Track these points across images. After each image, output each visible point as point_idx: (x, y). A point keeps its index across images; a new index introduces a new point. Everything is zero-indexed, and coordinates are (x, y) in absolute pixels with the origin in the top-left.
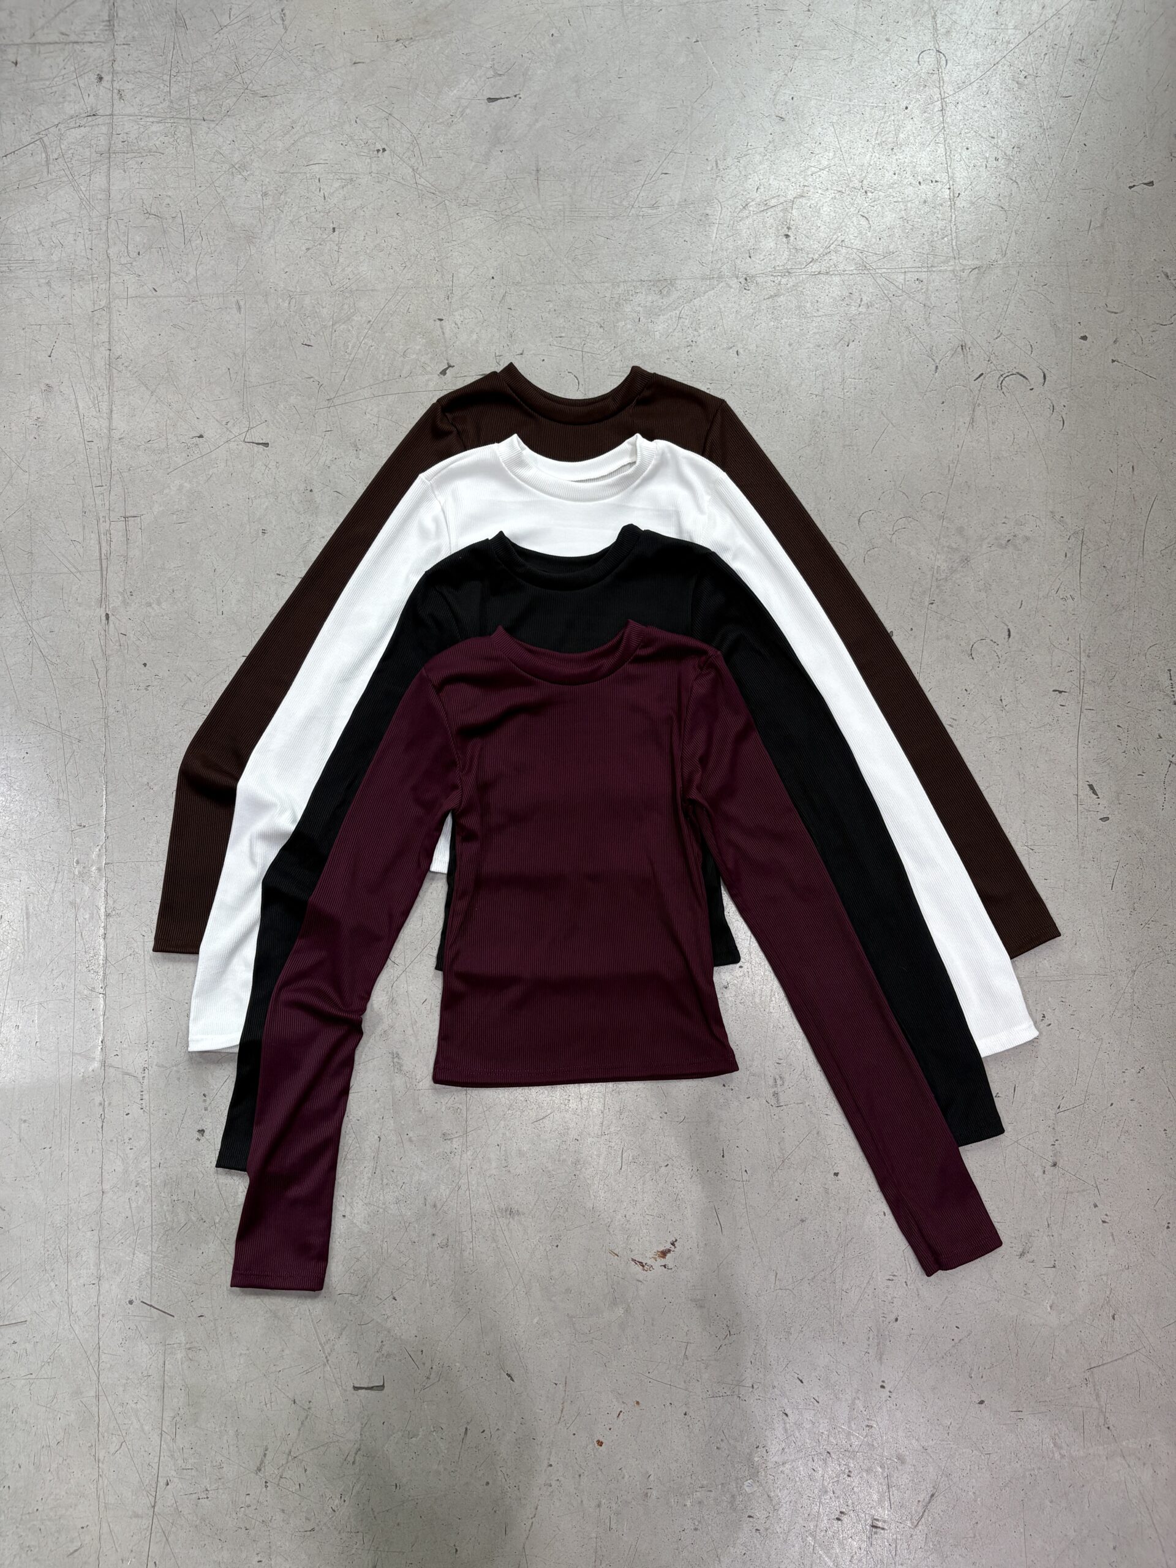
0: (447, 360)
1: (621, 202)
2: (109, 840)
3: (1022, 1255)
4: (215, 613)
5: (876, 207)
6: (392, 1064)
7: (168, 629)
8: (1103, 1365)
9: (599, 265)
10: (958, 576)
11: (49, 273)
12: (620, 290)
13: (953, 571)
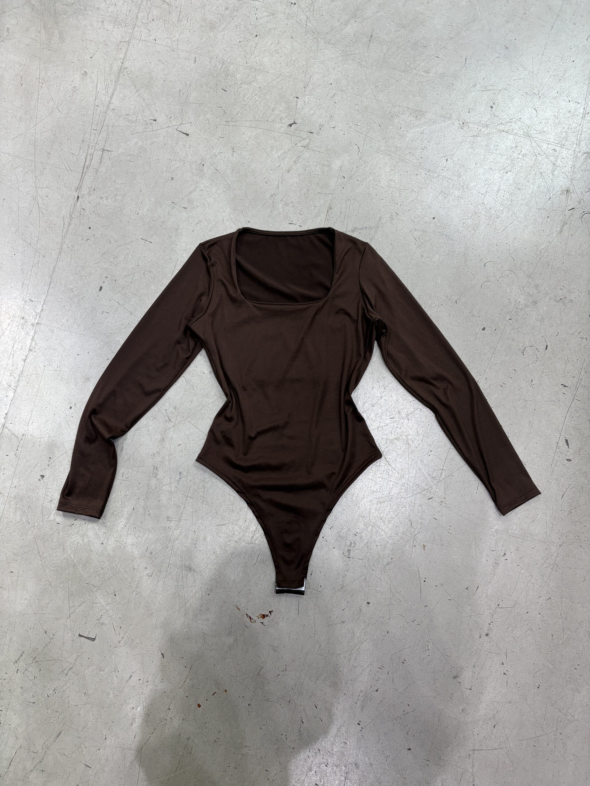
0: (294, 119)
1: (410, 65)
2: (43, 312)
3: (455, 677)
4: (134, 213)
5: (543, 106)
6: (152, 472)
7: (107, 213)
8: (481, 750)
9: (389, 94)
10: (529, 309)
11: (104, 17)
12: (395, 110)
13: (526, 306)
